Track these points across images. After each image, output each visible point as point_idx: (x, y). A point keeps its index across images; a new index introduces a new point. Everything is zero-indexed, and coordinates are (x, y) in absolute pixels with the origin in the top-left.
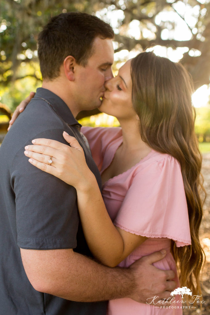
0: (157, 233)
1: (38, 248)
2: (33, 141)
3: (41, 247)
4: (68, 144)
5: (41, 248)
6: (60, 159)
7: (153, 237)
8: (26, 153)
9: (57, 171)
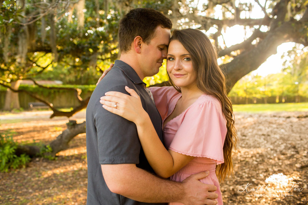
0: (198, 154)
1: (111, 163)
2: (106, 94)
3: (112, 162)
4: (129, 94)
5: (113, 163)
6: (122, 104)
7: (195, 156)
8: (101, 101)
9: (120, 112)
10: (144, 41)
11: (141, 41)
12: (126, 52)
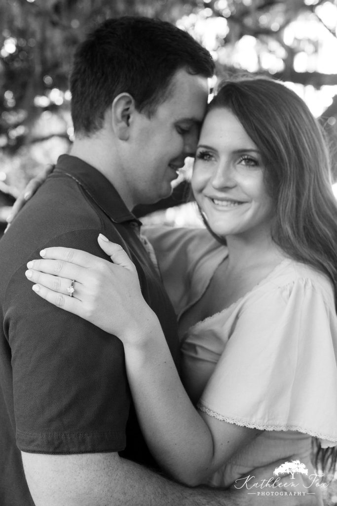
0: (277, 422)
1: (51, 450)
2: (43, 253)
3: (56, 448)
4: (108, 258)
5: (57, 451)
6: (90, 284)
7: (270, 429)
8: (28, 274)
9: (83, 308)
10: (139, 107)
11: (132, 107)
12: (90, 134)
